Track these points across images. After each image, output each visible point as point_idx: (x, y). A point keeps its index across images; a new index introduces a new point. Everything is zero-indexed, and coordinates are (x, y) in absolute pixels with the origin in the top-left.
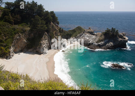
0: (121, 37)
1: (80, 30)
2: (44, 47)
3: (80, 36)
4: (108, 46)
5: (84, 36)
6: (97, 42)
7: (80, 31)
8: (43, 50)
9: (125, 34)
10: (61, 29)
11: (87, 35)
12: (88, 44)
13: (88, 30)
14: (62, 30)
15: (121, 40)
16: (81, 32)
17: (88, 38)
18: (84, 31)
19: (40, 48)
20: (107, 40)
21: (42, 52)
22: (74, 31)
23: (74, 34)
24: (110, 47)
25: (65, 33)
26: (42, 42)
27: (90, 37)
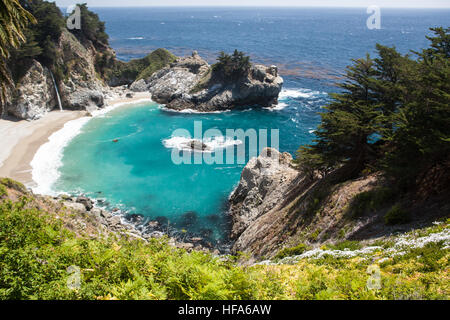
0: (259, 76)
1: (162, 59)
2: (32, 101)
3: (160, 76)
4: (217, 101)
5: (169, 77)
6: (190, 92)
7: (160, 63)
8: (27, 109)
9: (276, 69)
10: (109, 57)
11: (180, 72)
12: (169, 96)
13: (187, 61)
14: (112, 60)
15: (257, 86)
16: (164, 65)
17: (174, 82)
18: (175, 61)
19: (17, 104)
20: (220, 85)
21: (23, 115)
22: (145, 62)
23: (144, 73)
24: (224, 103)
25: (119, 67)
26: (22, 89)
27: (182, 77)
